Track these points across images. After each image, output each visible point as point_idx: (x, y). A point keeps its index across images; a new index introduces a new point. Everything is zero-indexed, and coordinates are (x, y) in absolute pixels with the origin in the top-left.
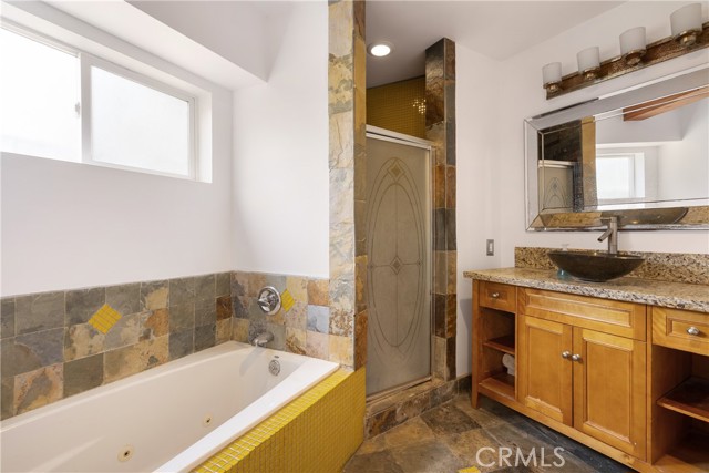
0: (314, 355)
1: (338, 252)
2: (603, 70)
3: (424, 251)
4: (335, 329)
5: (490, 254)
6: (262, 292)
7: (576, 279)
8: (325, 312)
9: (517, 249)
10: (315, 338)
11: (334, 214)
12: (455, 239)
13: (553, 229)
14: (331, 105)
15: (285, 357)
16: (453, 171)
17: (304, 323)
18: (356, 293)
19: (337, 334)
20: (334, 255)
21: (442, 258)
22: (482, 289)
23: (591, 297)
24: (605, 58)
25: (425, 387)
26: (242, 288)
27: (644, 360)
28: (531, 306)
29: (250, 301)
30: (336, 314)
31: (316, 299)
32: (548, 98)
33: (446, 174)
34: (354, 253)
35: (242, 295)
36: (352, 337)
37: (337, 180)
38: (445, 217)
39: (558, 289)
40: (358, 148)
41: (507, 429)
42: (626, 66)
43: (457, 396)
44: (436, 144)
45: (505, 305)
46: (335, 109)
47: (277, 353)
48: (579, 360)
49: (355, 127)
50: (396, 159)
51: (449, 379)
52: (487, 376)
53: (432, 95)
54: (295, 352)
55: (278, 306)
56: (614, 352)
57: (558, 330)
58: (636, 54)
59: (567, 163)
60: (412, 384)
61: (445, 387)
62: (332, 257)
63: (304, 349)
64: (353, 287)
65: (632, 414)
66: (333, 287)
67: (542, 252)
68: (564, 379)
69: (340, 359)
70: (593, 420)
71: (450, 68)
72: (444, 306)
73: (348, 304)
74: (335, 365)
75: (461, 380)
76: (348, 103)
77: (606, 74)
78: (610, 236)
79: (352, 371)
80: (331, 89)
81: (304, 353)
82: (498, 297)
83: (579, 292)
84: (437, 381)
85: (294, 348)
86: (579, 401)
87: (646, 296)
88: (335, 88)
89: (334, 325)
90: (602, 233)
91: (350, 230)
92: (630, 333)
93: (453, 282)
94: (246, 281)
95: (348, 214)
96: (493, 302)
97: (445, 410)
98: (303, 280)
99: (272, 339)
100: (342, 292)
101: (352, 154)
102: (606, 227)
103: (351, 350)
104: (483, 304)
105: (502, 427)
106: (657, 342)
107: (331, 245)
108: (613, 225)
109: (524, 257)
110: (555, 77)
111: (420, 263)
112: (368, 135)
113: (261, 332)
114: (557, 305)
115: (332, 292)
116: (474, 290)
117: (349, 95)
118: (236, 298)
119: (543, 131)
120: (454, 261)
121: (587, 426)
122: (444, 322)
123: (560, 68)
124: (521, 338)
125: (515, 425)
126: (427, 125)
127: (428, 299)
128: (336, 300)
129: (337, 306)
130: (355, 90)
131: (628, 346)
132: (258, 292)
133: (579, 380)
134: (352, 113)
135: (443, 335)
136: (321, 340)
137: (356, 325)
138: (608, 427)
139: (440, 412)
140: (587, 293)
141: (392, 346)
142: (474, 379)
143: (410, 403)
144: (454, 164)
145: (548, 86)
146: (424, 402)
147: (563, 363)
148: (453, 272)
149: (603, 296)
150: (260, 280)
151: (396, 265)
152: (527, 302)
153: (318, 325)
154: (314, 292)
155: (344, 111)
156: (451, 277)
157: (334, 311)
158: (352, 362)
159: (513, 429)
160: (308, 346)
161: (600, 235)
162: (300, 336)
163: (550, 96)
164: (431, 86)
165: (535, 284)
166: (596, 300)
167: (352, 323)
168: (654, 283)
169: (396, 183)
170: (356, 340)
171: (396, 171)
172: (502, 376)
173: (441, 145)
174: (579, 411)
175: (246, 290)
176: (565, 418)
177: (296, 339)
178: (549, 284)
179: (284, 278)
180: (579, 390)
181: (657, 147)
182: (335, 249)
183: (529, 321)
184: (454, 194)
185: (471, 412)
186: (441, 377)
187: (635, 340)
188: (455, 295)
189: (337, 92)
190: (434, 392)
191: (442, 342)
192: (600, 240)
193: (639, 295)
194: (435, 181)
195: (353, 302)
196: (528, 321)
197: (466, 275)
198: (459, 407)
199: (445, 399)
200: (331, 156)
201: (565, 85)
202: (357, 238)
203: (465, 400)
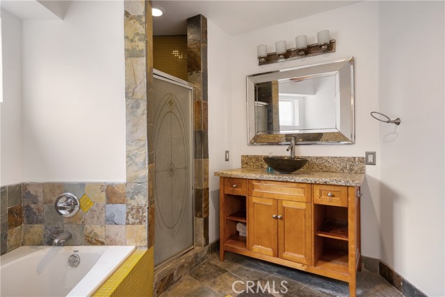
0: (113, 243)
1: (134, 162)
2: (287, 55)
3: (188, 159)
4: (131, 220)
5: (227, 160)
6: (59, 198)
7: (278, 173)
8: (122, 208)
9: (243, 156)
10: (113, 229)
11: (130, 134)
12: (207, 151)
13: (263, 144)
14: (126, 50)
15: (84, 251)
16: (206, 105)
17: (102, 219)
18: (149, 192)
19: (133, 224)
20: (131, 164)
21: (200, 163)
22: (226, 183)
23: (287, 182)
24: (289, 48)
25: (191, 253)
26: (36, 197)
27: (310, 213)
28: (255, 190)
29: (46, 208)
30: (132, 209)
31: (114, 200)
32: (259, 65)
33: (201, 106)
34: (147, 162)
35: (35, 203)
36: (145, 224)
37: (132, 108)
38: (201, 135)
39: (271, 179)
40: (149, 85)
41: (242, 269)
42: (298, 55)
43: (209, 256)
44: (195, 86)
45: (240, 191)
46: (130, 54)
47: (75, 248)
48: (281, 218)
49: (147, 70)
50: (171, 94)
51: (205, 246)
52: (229, 238)
53: (192, 52)
54: (94, 244)
55: (77, 208)
56: (297, 210)
57: (270, 203)
58: (303, 50)
59: (265, 104)
60: (182, 254)
61: (203, 251)
62: (128, 166)
63: (103, 240)
64: (147, 187)
65: (306, 242)
66: (130, 189)
67: (257, 158)
68: (273, 231)
69: (136, 242)
70: (288, 251)
71: (204, 35)
72: (201, 196)
73: (142, 200)
74: (131, 248)
75: (212, 244)
76: (141, 51)
77: (288, 57)
78: (292, 148)
79: (147, 249)
80: (126, 37)
81: (102, 244)
82: (236, 187)
83: (281, 180)
84: (197, 248)
85: (92, 241)
86: (281, 242)
87: (311, 179)
88: (131, 37)
89: (130, 217)
90: (288, 146)
91: (144, 146)
92: (304, 199)
93: (207, 180)
94: (41, 190)
95: (142, 133)
96: (233, 191)
97: (204, 266)
98: (102, 185)
99: (70, 237)
100: (137, 192)
101: (144, 90)
102: (289, 143)
103: (145, 234)
104: (227, 192)
105: (239, 269)
106: (316, 202)
107: (128, 156)
108: (293, 142)
109: (247, 162)
110: (264, 54)
111: (186, 168)
112: (154, 76)
113: (58, 233)
114: (269, 188)
115: (128, 192)
116: (220, 184)
117: (142, 45)
118: (28, 206)
119: (257, 84)
120: (207, 165)
121: (285, 255)
122: (201, 207)
123: (266, 49)
124: (250, 211)
125: (246, 266)
126: (188, 71)
127: (192, 193)
128: (132, 198)
129: (133, 203)
130: (147, 43)
131: (303, 206)
132: (54, 199)
133: (281, 230)
134: (144, 59)
135: (201, 216)
136: (119, 230)
137: (148, 215)
138: (295, 252)
139: (201, 269)
140: (285, 180)
141: (169, 228)
142: (221, 242)
143: (182, 266)
144: (207, 100)
145: (260, 58)
146: (190, 264)
147: (273, 222)
148: (207, 173)
149: (292, 181)
150: (57, 189)
151: (171, 170)
152: (253, 189)
153: (116, 219)
154: (112, 194)
155: (138, 56)
156: (206, 176)
157: (130, 207)
158: (146, 243)
159: (245, 268)
160: (107, 237)
161: (287, 147)
162: (99, 230)
163: (261, 64)
164: (191, 45)
165: (258, 177)
166: (288, 184)
167: (146, 214)
168: (312, 173)
169: (171, 112)
170: (149, 226)
171: (171, 103)
172: (236, 237)
173: (199, 86)
174: (281, 247)
175: (41, 199)
176: (274, 253)
177: (96, 234)
178: (266, 176)
179: (82, 185)
180: (281, 235)
181: (304, 97)
182: (131, 159)
183: (255, 200)
184: (207, 120)
185: (220, 264)
186: (200, 245)
187: (307, 203)
188: (208, 189)
189: (132, 41)
190: (196, 256)
191: (200, 221)
192: (288, 150)
193: (308, 179)
194: (195, 111)
195: (147, 198)
196: (253, 200)
197: (216, 174)
198: (212, 262)
199: (203, 260)
200: (127, 88)
201: (269, 59)
202: (149, 151)
203: (215, 257)
